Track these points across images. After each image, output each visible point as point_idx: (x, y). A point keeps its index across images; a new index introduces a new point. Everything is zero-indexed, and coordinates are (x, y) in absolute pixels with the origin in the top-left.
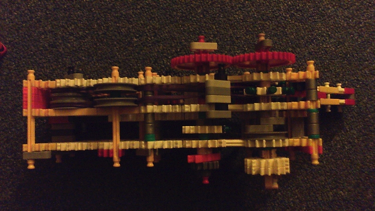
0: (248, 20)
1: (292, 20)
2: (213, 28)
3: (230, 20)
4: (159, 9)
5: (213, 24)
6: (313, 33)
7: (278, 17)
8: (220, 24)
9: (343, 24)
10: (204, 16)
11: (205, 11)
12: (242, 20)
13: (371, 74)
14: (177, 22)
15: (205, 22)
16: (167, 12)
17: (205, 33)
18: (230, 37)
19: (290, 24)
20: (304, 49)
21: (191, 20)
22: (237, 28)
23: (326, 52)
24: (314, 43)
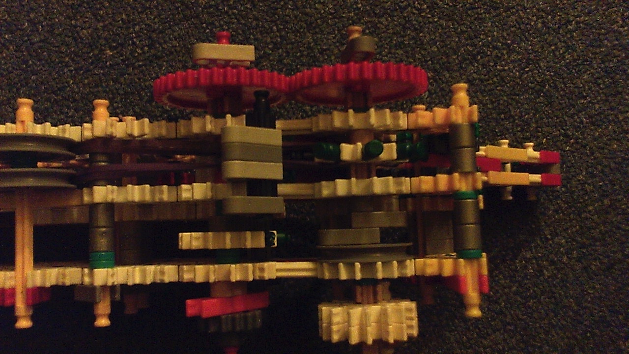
0: (344, 15)
1: (433, 16)
2: (272, 31)
3: (307, 14)
5: (272, 21)
6: (475, 41)
7: (405, 8)
8: (287, 22)
9: (536, 24)
12: (331, 14)
13: (593, 123)
14: (197, 17)
15: (256, 19)
17: (256, 39)
18: (307, 49)
19: (430, 22)
20: (458, 74)
21: (227, 12)
22: (322, 31)
23: (502, 79)
24: (477, 61)
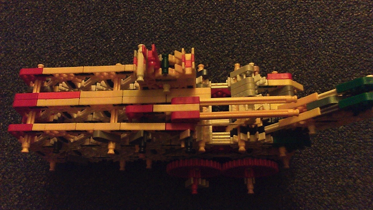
0: (267, 15)
2: (235, 34)
3: (249, 20)
4: (177, 33)
5: (233, 30)
6: (338, 6)
8: (240, 27)
10: (222, 25)
11: (221, 19)
12: (261, 16)
14: (197, 39)
15: (225, 31)
16: (185, 33)
17: (228, 40)
18: (255, 37)
19: (312, 4)
20: (334, 25)
21: (210, 32)
22: (259, 26)
23: (359, 20)
24: (343, 15)
